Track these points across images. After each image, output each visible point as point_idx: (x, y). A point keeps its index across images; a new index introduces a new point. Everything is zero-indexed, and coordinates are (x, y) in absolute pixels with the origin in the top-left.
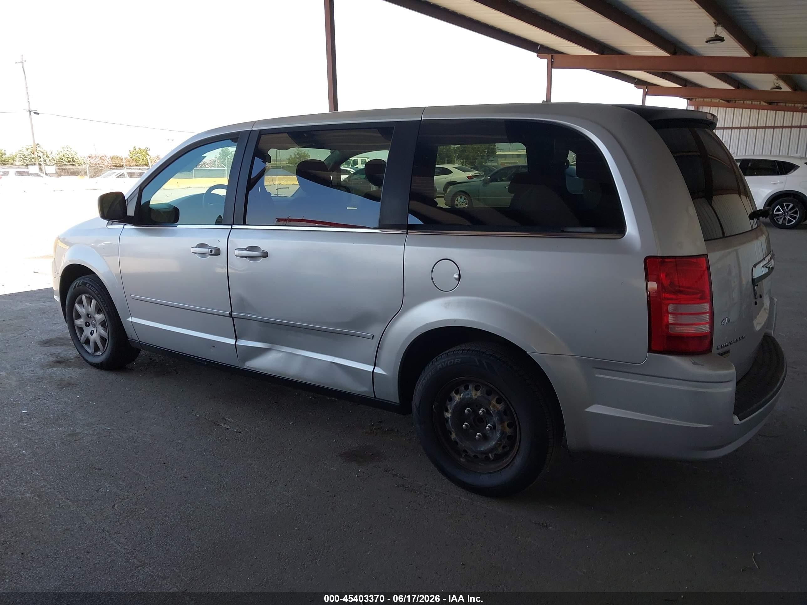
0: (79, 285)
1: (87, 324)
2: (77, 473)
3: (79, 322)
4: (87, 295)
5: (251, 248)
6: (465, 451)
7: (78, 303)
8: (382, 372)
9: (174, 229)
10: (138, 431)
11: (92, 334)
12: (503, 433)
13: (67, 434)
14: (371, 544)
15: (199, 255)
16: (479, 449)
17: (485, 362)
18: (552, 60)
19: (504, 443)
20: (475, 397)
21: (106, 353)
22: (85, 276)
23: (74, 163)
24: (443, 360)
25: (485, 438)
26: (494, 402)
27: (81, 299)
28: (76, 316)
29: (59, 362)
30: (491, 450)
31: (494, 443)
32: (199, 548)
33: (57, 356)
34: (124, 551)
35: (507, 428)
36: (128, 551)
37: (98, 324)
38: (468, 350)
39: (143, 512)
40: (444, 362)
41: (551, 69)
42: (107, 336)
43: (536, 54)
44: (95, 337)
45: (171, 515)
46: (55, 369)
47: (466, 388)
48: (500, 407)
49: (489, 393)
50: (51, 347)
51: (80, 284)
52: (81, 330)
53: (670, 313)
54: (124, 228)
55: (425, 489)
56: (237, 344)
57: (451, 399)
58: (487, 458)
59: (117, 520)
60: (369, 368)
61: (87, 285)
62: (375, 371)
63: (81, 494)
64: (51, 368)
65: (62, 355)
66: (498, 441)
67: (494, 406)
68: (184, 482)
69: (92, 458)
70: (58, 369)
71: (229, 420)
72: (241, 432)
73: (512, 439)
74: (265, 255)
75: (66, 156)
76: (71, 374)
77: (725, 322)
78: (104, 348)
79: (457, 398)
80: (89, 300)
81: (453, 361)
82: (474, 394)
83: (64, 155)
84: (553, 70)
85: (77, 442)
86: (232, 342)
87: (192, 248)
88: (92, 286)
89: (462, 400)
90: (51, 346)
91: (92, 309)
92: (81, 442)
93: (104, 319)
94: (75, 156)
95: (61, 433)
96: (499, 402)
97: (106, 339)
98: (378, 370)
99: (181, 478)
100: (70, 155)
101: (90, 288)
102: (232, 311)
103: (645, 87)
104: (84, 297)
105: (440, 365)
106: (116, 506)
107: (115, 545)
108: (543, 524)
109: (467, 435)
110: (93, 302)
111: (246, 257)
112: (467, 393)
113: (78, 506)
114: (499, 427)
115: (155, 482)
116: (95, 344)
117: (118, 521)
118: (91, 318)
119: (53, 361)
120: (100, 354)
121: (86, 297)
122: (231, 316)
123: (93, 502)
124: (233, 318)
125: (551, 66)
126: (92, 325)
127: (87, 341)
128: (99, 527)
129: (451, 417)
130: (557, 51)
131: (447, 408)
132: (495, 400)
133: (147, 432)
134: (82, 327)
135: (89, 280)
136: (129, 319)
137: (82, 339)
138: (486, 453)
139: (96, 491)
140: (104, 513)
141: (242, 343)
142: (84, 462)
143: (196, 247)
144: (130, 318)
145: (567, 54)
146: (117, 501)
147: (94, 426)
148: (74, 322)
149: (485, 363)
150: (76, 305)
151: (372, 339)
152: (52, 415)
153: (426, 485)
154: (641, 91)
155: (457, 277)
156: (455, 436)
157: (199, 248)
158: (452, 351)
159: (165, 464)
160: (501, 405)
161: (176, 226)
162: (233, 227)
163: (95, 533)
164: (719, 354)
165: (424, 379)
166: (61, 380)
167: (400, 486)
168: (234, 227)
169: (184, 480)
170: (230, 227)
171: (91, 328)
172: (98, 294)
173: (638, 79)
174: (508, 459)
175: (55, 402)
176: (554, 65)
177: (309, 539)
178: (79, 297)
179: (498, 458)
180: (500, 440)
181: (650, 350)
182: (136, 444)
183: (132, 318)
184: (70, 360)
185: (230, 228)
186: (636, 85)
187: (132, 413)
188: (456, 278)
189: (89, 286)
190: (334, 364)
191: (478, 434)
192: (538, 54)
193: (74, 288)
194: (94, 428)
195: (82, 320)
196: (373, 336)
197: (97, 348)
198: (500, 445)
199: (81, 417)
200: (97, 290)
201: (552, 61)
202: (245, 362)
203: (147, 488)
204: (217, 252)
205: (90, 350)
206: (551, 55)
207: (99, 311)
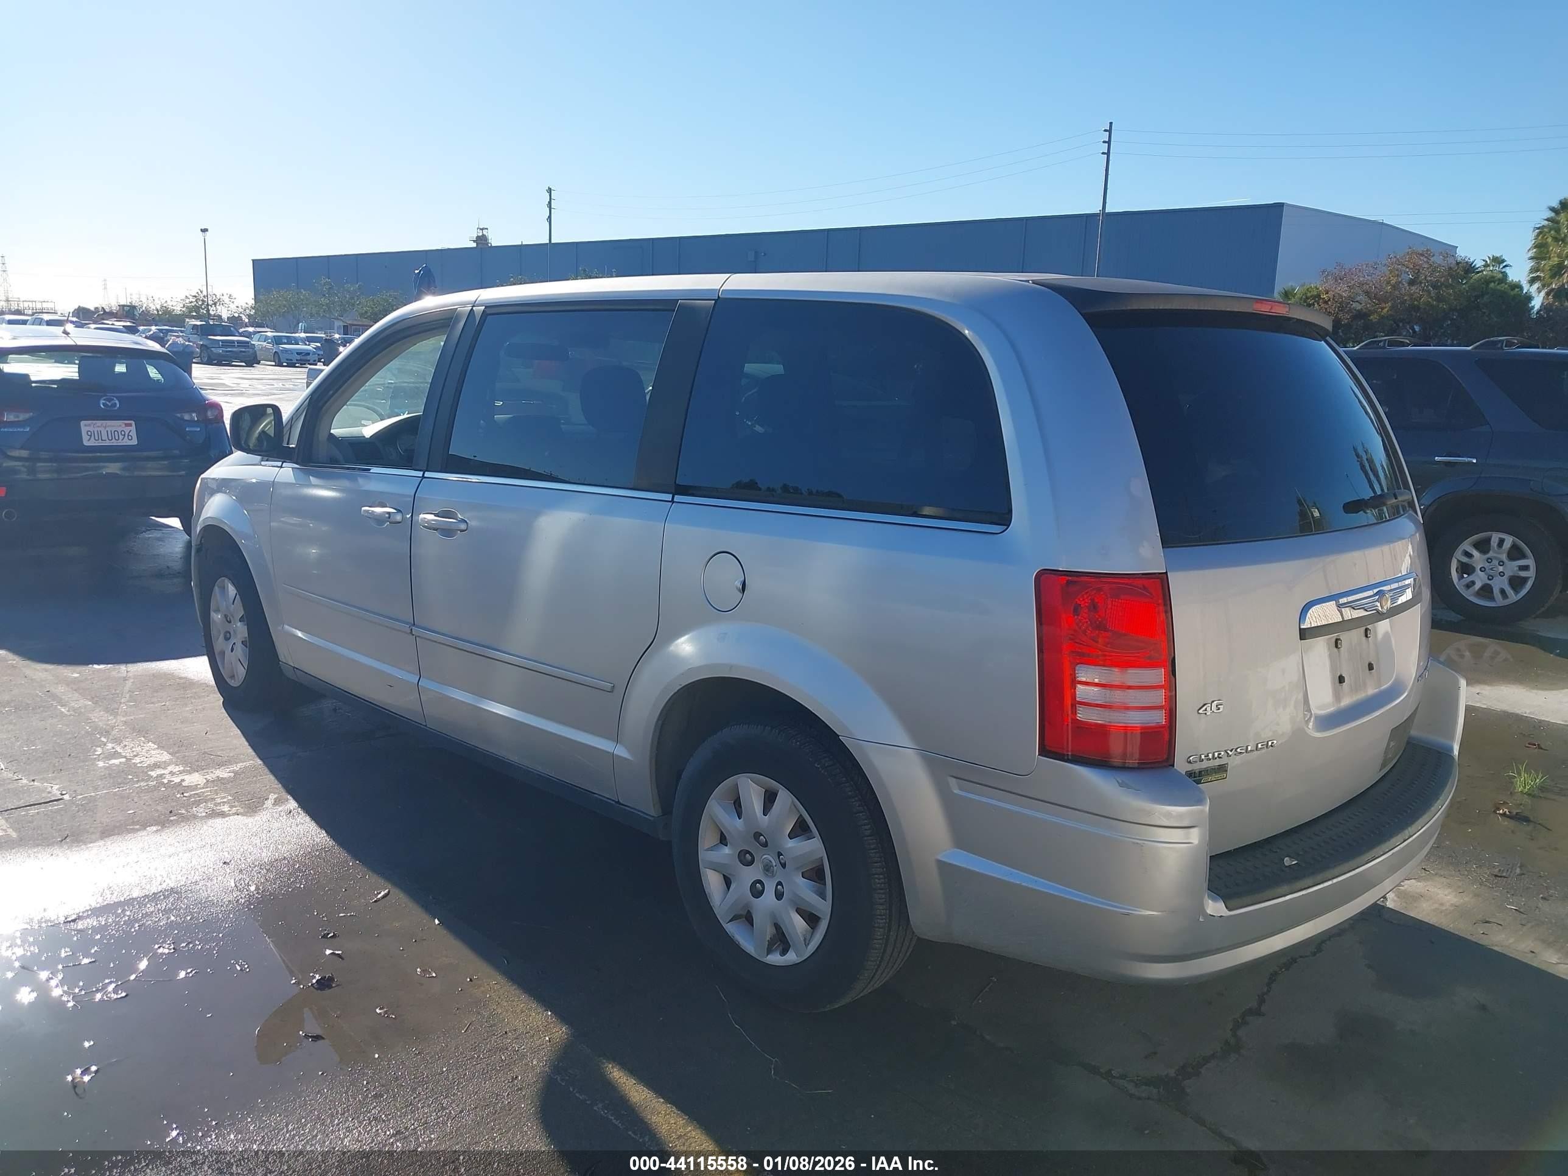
5: (446, 514)
8: (626, 755)
15: (373, 519)
53: (1080, 683)
54: (281, 467)
56: (420, 683)
60: (608, 746)
62: (616, 752)
74: (463, 527)
77: (1209, 709)
86: (413, 679)
98: (621, 751)
102: (414, 625)
111: (437, 529)
122: (412, 633)
124: (415, 637)
136: (281, 627)
143: (370, 506)
151: (612, 692)
155: (739, 586)
162: (425, 476)
164: (1190, 774)
168: (427, 474)
170: (420, 474)
181: (1044, 752)
183: (285, 626)
188: (737, 588)
196: (614, 687)
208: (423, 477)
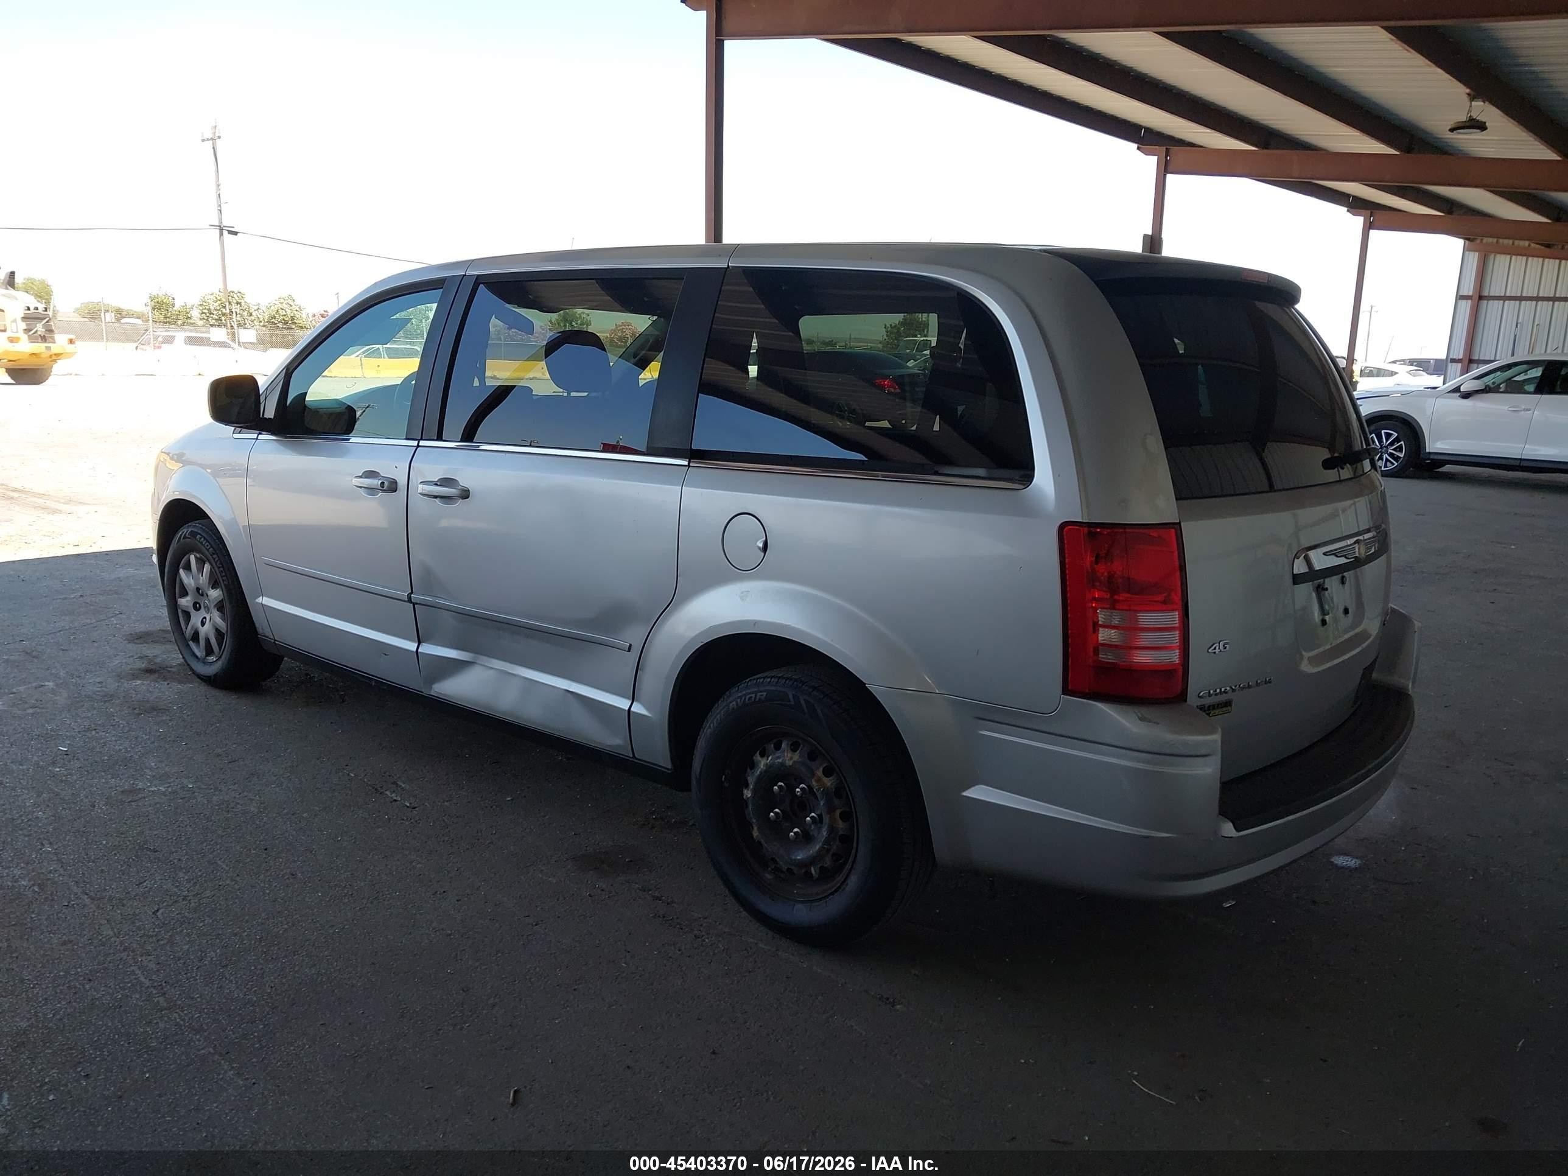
0: (185, 537)
1: (197, 607)
2: (115, 854)
3: (185, 602)
4: (198, 555)
5: (446, 482)
6: (773, 860)
7: (184, 569)
8: (644, 712)
9: (344, 443)
10: (240, 794)
11: (203, 624)
12: (832, 830)
13: (121, 790)
14: (568, 1006)
15: (366, 490)
16: (793, 858)
17: (804, 700)
18: (1166, 157)
19: (835, 847)
20: (789, 763)
21: (223, 657)
22: (197, 522)
23: (294, 326)
24: (740, 694)
25: (807, 837)
26: (819, 773)
27: (189, 561)
28: (180, 591)
29: (152, 671)
30: (812, 861)
31: (818, 847)
32: (274, 989)
33: (150, 661)
34: (148, 983)
35: (840, 822)
36: (156, 984)
37: (212, 606)
38: (780, 677)
39: (201, 924)
40: (740, 697)
41: (1165, 175)
42: (225, 629)
43: (1135, 146)
44: (206, 630)
45: (246, 933)
46: (139, 682)
47: (778, 747)
48: (828, 782)
49: (813, 756)
50: (145, 645)
51: (187, 536)
52: (188, 616)
53: (1102, 626)
54: (257, 439)
55: (701, 925)
56: (419, 650)
57: (753, 766)
58: (808, 874)
59: (155, 933)
60: (623, 704)
61: (198, 536)
62: (632, 709)
63: (111, 887)
64: (134, 679)
65: (158, 660)
66: (823, 844)
67: (819, 780)
68: (287, 881)
69: (148, 832)
70: (145, 682)
71: (403, 786)
72: (416, 808)
73: (847, 840)
74: (465, 494)
75: (282, 312)
76: (163, 692)
77: (1217, 648)
78: (220, 650)
79: (762, 763)
80: (201, 562)
81: (753, 695)
82: (788, 757)
83: (278, 311)
84: (1169, 177)
85: (133, 803)
86: (412, 646)
87: (356, 477)
88: (205, 539)
89: (769, 767)
90: (147, 643)
91: (204, 579)
92: (140, 804)
93: (221, 599)
94: (298, 315)
95: (112, 788)
96: (827, 773)
97: (224, 634)
98: (637, 708)
99: (283, 876)
100: (289, 312)
101: (201, 543)
102: (412, 592)
103: (1369, 212)
104: (192, 558)
105: (734, 703)
106: (161, 911)
107: (137, 972)
108: (888, 999)
109: (777, 829)
110: (207, 567)
111: (436, 497)
112: (777, 755)
113: (98, 907)
114: (826, 819)
115: (238, 879)
116: (208, 640)
117: (156, 935)
118: (202, 595)
119: (140, 669)
120: (215, 659)
121: (196, 557)
122: (410, 600)
123: (125, 902)
124: (414, 604)
125: (1165, 169)
126: (205, 607)
127: (196, 637)
128: (121, 943)
129: (753, 797)
130: (1181, 140)
131: (747, 781)
132: (821, 769)
133: (255, 796)
134: (189, 611)
135: (201, 528)
136: (259, 600)
137: (189, 632)
138: (805, 864)
139: (137, 885)
140: (136, 921)
141: (427, 649)
142: (133, 837)
143: (360, 477)
144: (261, 598)
145: (1201, 147)
146: (165, 904)
147: (169, 781)
148: (176, 602)
149: (803, 702)
150: (181, 571)
151: (629, 651)
152: (106, 758)
153: (706, 918)
154: (1360, 220)
155: (761, 545)
156: (757, 834)
157: (366, 478)
158: (754, 679)
159: (266, 849)
160: (831, 778)
161: (349, 439)
162: (420, 444)
163: (112, 951)
164: (1202, 708)
165: (710, 727)
166: (143, 701)
167: (659, 917)
168: (422, 443)
169: (288, 878)
170: (415, 443)
171: (202, 613)
172: (214, 554)
173: (1354, 197)
174: (840, 878)
175: (120, 737)
176: (1170, 168)
177: (463, 990)
178: (186, 557)
179: (826, 875)
180: (827, 841)
181: (1066, 691)
182: (229, 815)
183: (264, 598)
184: (170, 669)
185: (416, 445)
186: (1351, 208)
187: (242, 763)
188: (759, 548)
189: (200, 539)
190: (569, 695)
191: (796, 830)
192: (1140, 146)
193: (178, 541)
194: (170, 783)
195: (188, 598)
196: (630, 646)
197: (209, 651)
198: (828, 850)
199: (153, 764)
200: (212, 547)
201: (1166, 160)
202: (432, 684)
203: (221, 887)
204: (392, 487)
205: (199, 652)
206: (1164, 148)
207: (215, 585)
208: (418, 446)
